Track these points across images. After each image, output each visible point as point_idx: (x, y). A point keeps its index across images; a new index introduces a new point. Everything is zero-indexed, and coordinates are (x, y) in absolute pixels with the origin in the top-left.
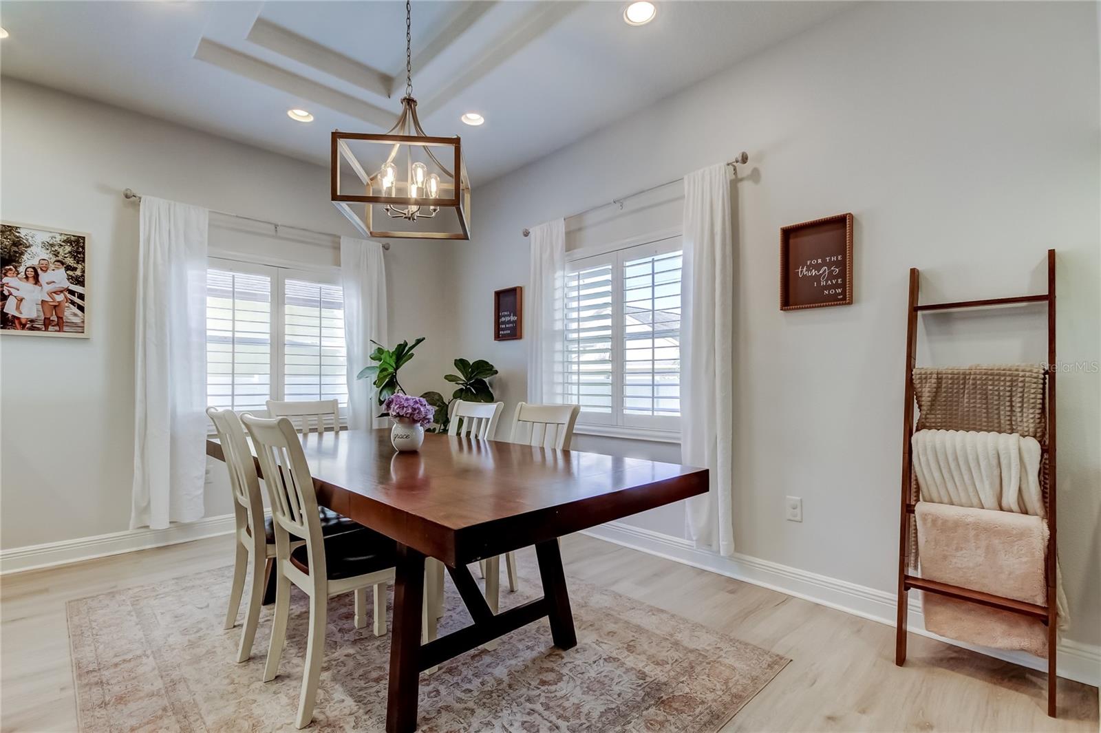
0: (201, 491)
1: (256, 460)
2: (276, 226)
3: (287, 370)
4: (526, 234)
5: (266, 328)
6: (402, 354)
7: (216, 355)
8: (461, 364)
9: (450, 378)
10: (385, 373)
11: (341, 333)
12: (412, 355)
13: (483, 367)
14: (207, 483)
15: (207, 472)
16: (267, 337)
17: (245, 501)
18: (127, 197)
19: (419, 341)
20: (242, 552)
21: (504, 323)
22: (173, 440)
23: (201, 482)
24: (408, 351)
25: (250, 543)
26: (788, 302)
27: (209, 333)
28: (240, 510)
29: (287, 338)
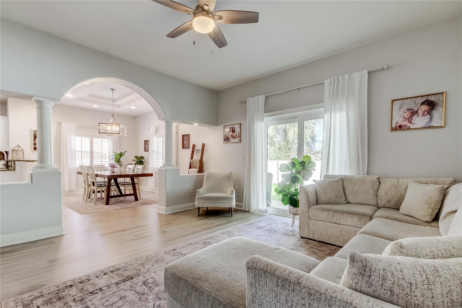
0: (75, 184)
1: (87, 173)
2: (91, 126)
3: (94, 158)
4: (149, 129)
5: (89, 149)
6: (121, 155)
7: (78, 155)
8: (136, 157)
9: (133, 160)
10: (117, 159)
11: (107, 150)
12: (124, 155)
13: (142, 157)
14: (76, 182)
15: (76, 180)
16: (89, 151)
17: (86, 179)
18: (59, 123)
19: (125, 152)
20: (85, 188)
21: (146, 148)
22: (69, 172)
23: (75, 182)
24: (123, 154)
25: (86, 186)
26: (183, 148)
27: (76, 150)
28: (85, 181)
29: (94, 151)
